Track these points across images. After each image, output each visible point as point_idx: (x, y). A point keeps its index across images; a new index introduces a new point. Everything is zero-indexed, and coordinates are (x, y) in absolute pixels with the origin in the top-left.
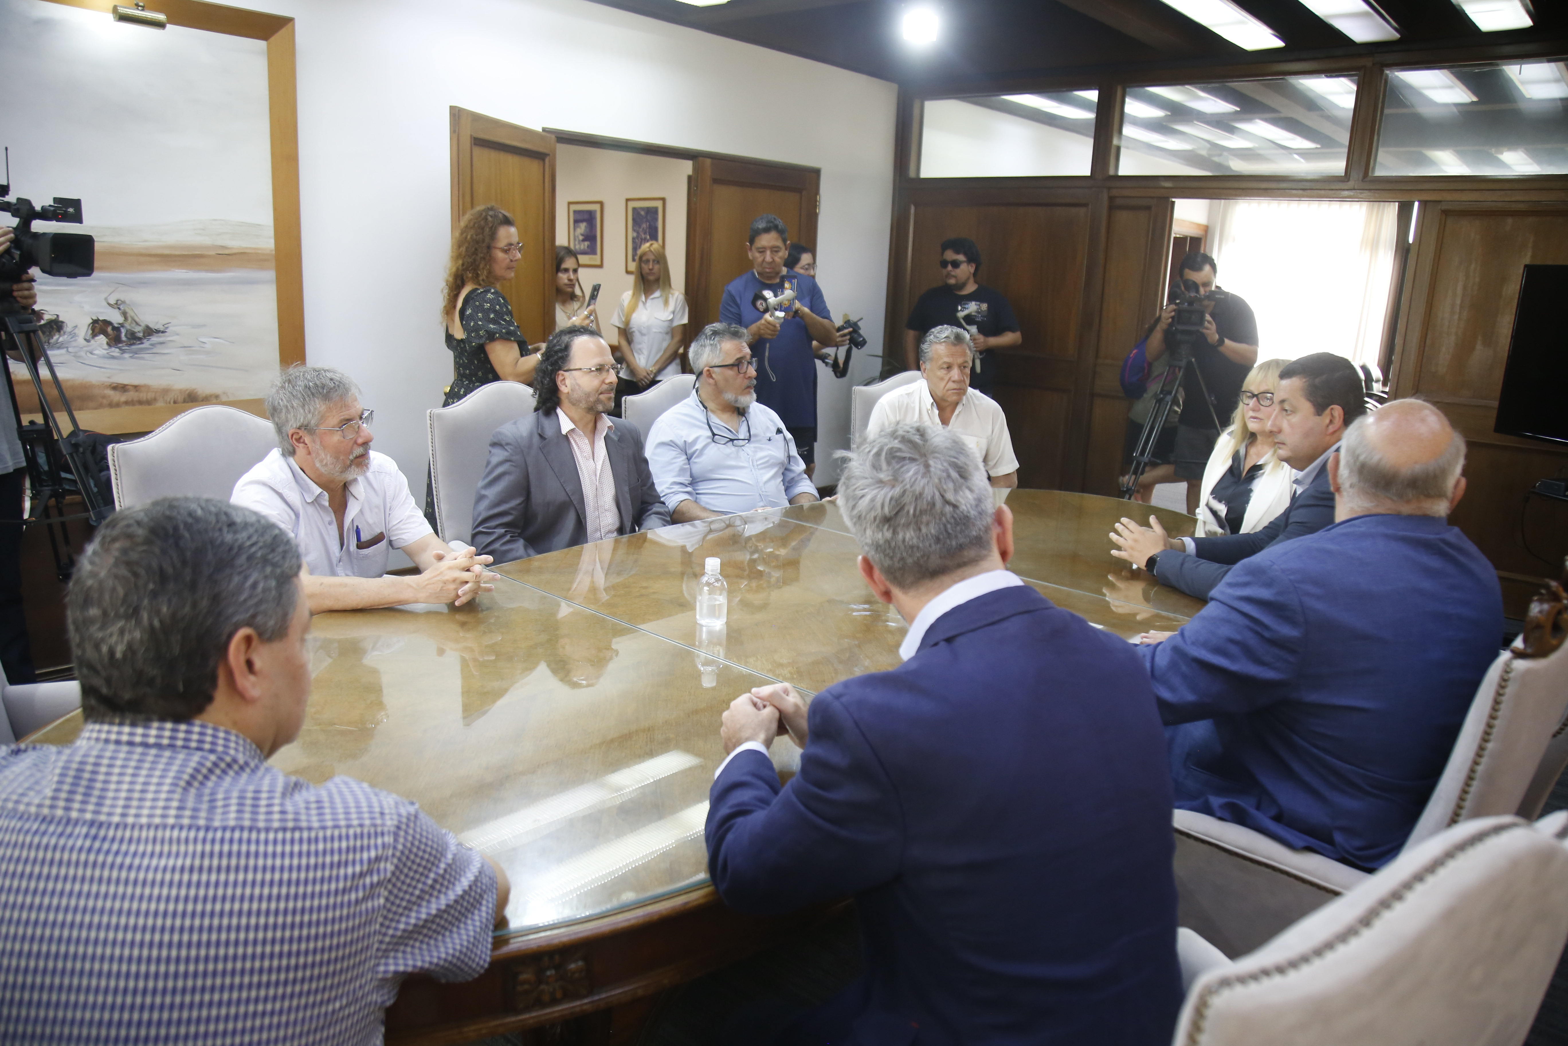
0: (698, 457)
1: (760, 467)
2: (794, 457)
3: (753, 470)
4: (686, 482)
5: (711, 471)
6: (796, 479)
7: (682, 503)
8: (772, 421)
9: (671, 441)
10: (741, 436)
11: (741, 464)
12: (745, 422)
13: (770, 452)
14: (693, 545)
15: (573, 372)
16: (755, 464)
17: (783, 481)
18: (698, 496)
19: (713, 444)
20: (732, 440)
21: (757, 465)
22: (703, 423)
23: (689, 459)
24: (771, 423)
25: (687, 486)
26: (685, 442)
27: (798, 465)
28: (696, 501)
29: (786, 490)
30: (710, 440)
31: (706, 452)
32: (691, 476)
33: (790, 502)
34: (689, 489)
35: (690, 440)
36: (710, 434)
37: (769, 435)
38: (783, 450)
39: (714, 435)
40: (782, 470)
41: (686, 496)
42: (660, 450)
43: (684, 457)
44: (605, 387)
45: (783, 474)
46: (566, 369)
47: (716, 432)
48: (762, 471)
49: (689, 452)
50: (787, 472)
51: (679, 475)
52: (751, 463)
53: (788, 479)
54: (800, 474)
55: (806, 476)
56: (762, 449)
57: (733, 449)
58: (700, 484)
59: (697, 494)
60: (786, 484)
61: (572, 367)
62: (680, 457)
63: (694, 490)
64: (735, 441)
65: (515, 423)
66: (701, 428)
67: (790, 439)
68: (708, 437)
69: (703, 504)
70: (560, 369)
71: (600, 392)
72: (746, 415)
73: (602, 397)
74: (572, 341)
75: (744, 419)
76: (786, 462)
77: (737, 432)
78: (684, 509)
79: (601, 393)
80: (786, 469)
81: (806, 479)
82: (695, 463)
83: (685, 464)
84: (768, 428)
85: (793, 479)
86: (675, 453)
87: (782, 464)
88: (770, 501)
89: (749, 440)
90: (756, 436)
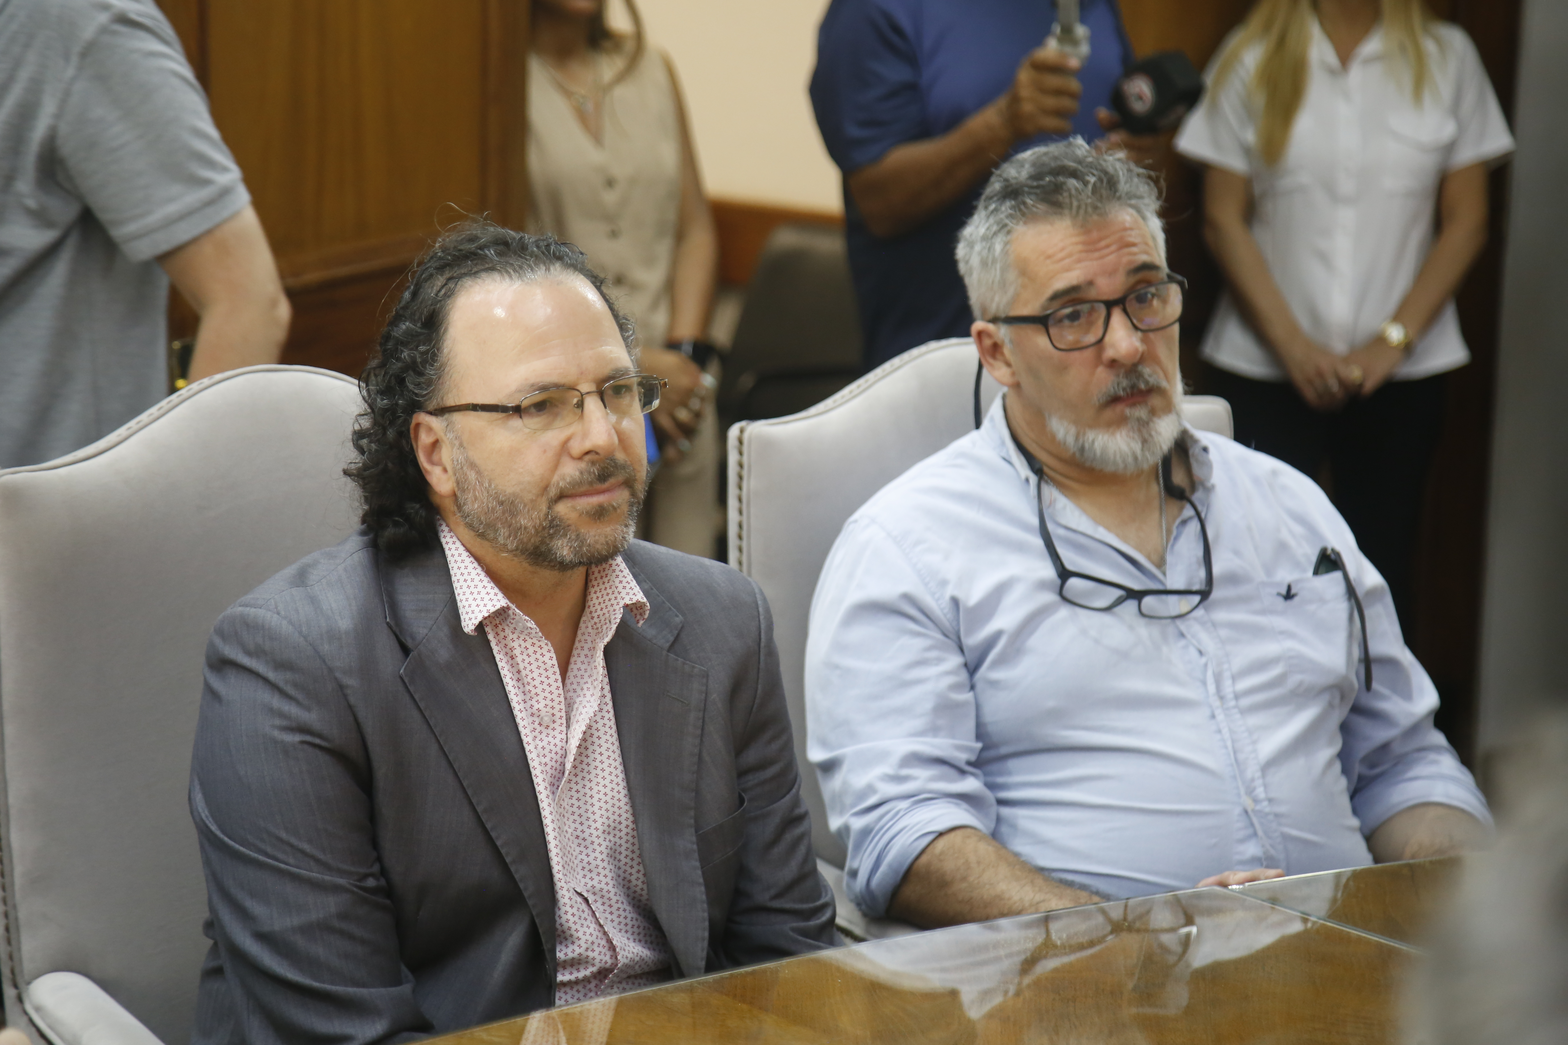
0: (1002, 661)
1: (1245, 702)
2: (1391, 663)
3: (1220, 717)
4: (962, 757)
5: (1056, 715)
6: (1398, 749)
7: (941, 844)
8: (1301, 519)
9: (907, 598)
10: (1174, 581)
11: (1170, 690)
12: (1194, 527)
13: (1291, 644)
14: (986, 994)
15: (457, 417)
16: (1228, 688)
17: (1344, 756)
18: (1005, 811)
19: (1065, 611)
20: (1137, 595)
21: (1237, 697)
22: (1025, 527)
23: (972, 668)
24: (1298, 529)
25: (962, 772)
26: (955, 602)
27: (1406, 692)
28: (995, 835)
29: (1355, 793)
30: (1051, 597)
31: (1035, 641)
32: (981, 733)
33: (1371, 838)
34: (971, 784)
35: (974, 595)
36: (1048, 572)
37: (1285, 575)
38: (1341, 637)
39: (1064, 574)
40: (1338, 716)
41: (959, 815)
42: (863, 632)
43: (954, 660)
44: (570, 470)
45: (1345, 728)
46: (432, 405)
47: (1071, 559)
48: (1254, 720)
49: (974, 639)
50: (1360, 722)
51: (933, 730)
52: (1212, 688)
53: (1363, 749)
54: (1414, 730)
55: (1439, 738)
56: (1257, 632)
57: (1144, 631)
58: (1012, 764)
59: (1001, 802)
60: (1358, 769)
61: (450, 402)
62: (939, 661)
63: (991, 786)
64: (1148, 600)
65: (301, 579)
66: (1019, 547)
67: (1373, 593)
68: (1042, 585)
69: (1021, 846)
70: (415, 406)
71: (553, 492)
72: (1197, 497)
73: (563, 509)
74: (450, 295)
75: (1188, 512)
76: (1356, 683)
77: (1161, 563)
78: (949, 866)
79: (562, 496)
80: (1357, 709)
81: (1436, 749)
82: (994, 684)
83: (955, 687)
84: (1282, 548)
85: (1385, 747)
86: (919, 643)
87: (1338, 689)
88: (1286, 837)
89: (1205, 594)
90: (1233, 579)
